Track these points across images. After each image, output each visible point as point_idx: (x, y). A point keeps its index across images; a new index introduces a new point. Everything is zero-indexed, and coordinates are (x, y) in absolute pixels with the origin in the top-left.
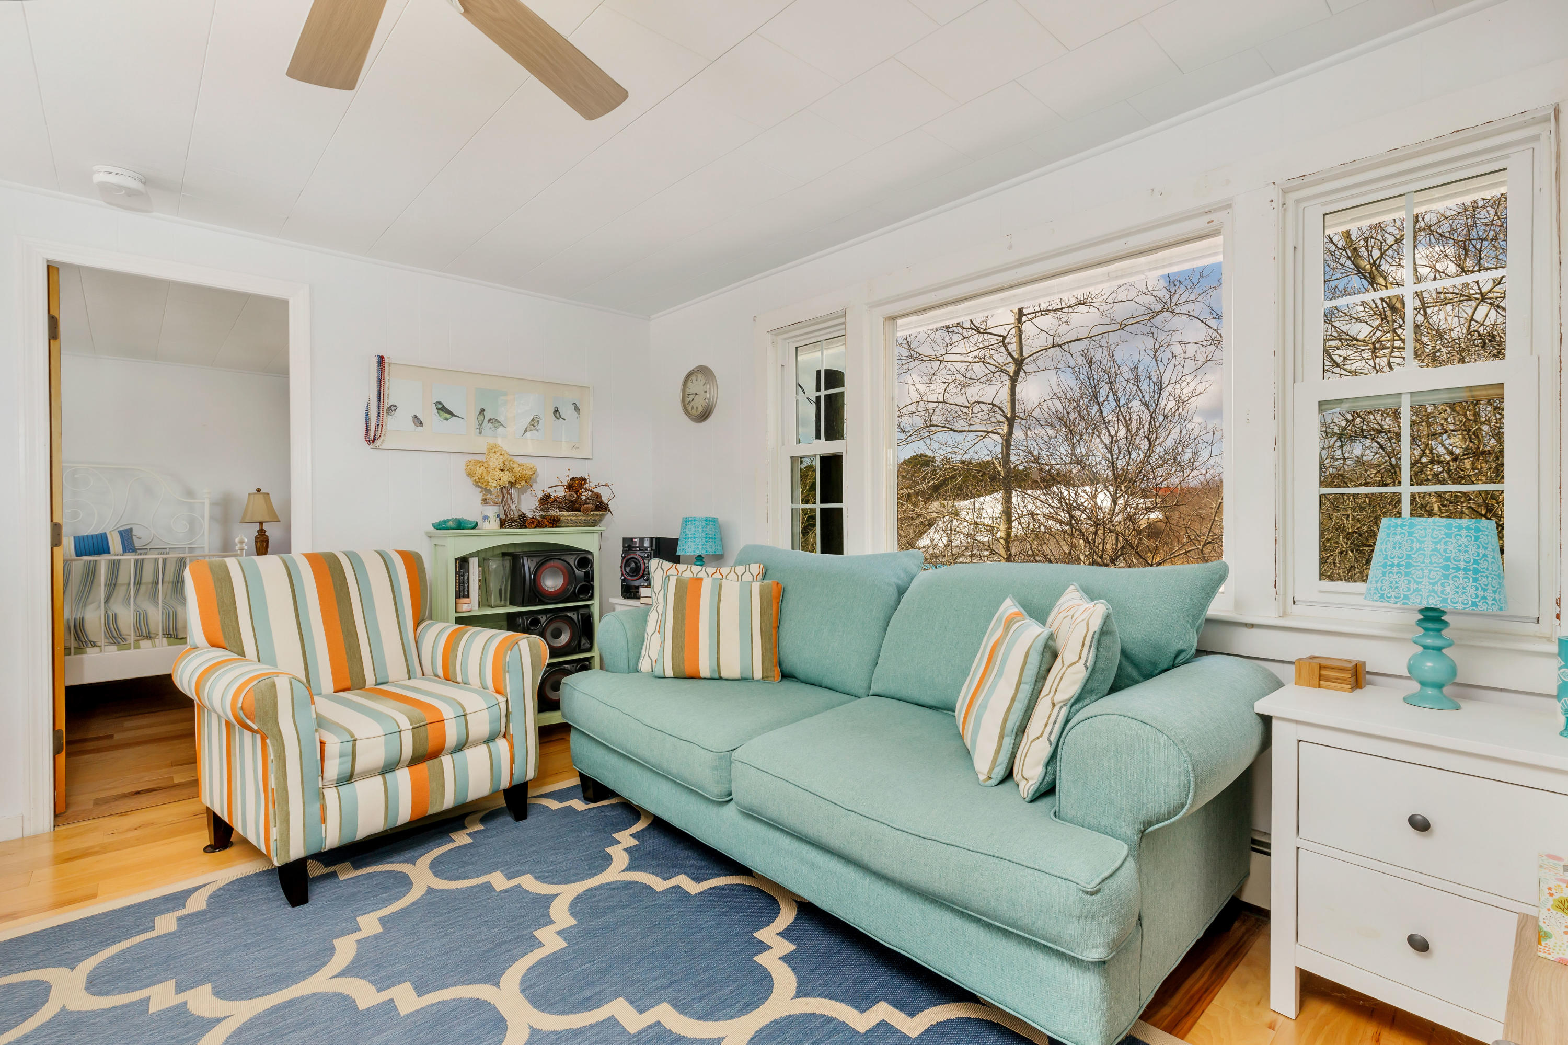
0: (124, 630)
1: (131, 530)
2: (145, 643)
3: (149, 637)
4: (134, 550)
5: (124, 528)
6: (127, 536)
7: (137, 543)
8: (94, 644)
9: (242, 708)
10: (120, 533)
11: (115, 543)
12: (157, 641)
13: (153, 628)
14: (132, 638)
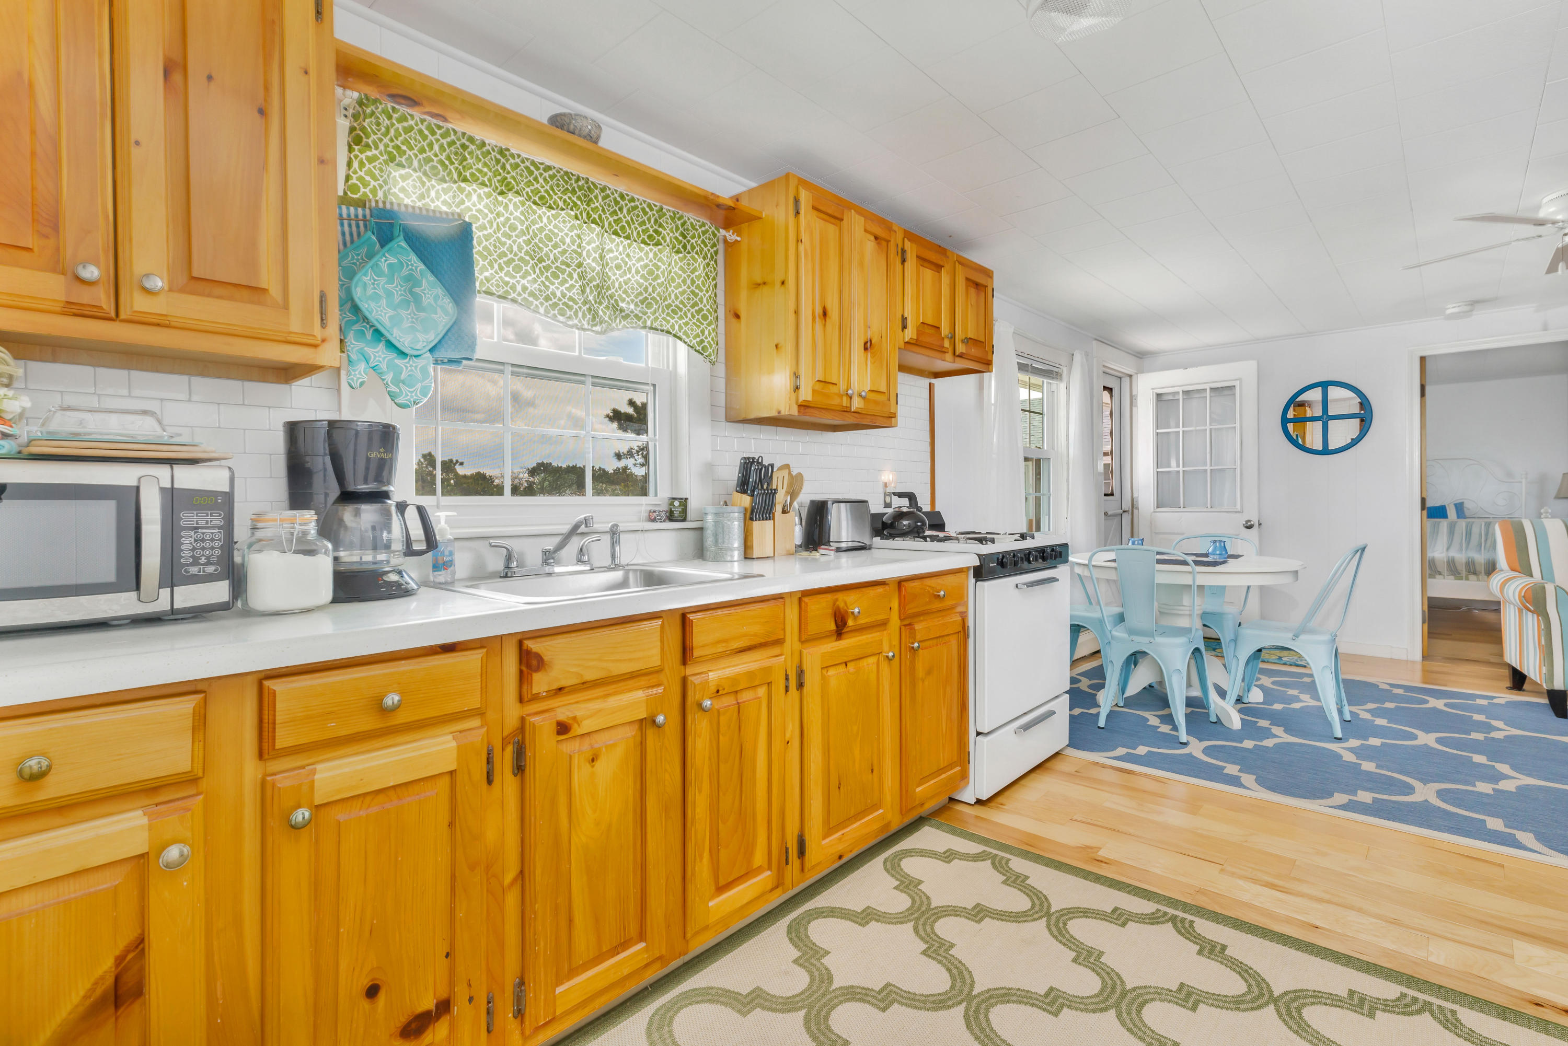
0: (1459, 568)
1: (1462, 503)
2: (1472, 577)
3: (1475, 573)
4: (1465, 517)
5: (1458, 502)
6: (1460, 507)
7: (1467, 513)
8: (1440, 573)
9: (1524, 596)
10: (1456, 505)
11: (1452, 513)
12: (1480, 577)
13: (1478, 568)
14: (1464, 573)
